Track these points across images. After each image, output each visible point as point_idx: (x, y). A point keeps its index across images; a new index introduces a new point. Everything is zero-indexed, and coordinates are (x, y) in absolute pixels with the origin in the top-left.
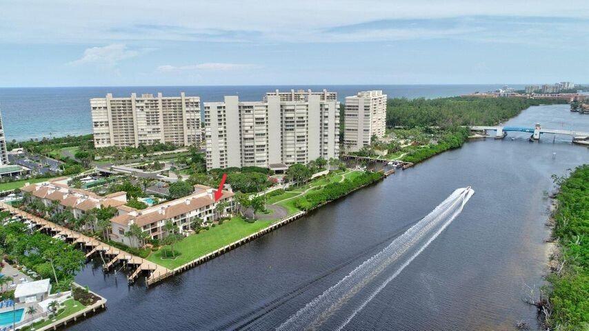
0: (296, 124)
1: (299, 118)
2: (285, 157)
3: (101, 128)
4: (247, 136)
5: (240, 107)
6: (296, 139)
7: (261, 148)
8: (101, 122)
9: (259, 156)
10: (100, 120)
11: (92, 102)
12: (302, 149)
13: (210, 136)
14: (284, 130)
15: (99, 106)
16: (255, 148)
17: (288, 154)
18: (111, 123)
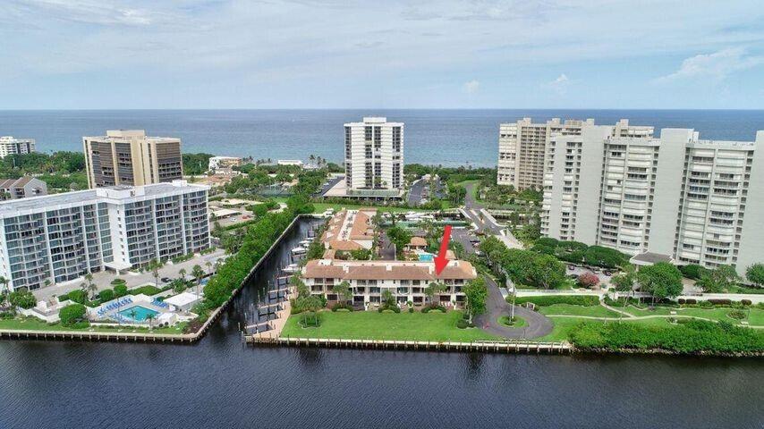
0: (712, 186)
1: (722, 175)
2: (680, 246)
3: (507, 162)
4: (609, 196)
5: (606, 145)
6: (710, 215)
7: (633, 221)
8: (508, 154)
9: (624, 233)
10: (507, 151)
11: (502, 128)
12: (721, 239)
13: (551, 187)
14: (685, 196)
15: (509, 133)
16: (621, 218)
17: (687, 241)
18: (518, 156)
